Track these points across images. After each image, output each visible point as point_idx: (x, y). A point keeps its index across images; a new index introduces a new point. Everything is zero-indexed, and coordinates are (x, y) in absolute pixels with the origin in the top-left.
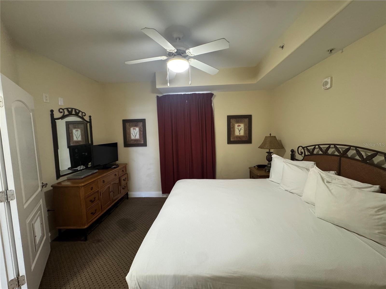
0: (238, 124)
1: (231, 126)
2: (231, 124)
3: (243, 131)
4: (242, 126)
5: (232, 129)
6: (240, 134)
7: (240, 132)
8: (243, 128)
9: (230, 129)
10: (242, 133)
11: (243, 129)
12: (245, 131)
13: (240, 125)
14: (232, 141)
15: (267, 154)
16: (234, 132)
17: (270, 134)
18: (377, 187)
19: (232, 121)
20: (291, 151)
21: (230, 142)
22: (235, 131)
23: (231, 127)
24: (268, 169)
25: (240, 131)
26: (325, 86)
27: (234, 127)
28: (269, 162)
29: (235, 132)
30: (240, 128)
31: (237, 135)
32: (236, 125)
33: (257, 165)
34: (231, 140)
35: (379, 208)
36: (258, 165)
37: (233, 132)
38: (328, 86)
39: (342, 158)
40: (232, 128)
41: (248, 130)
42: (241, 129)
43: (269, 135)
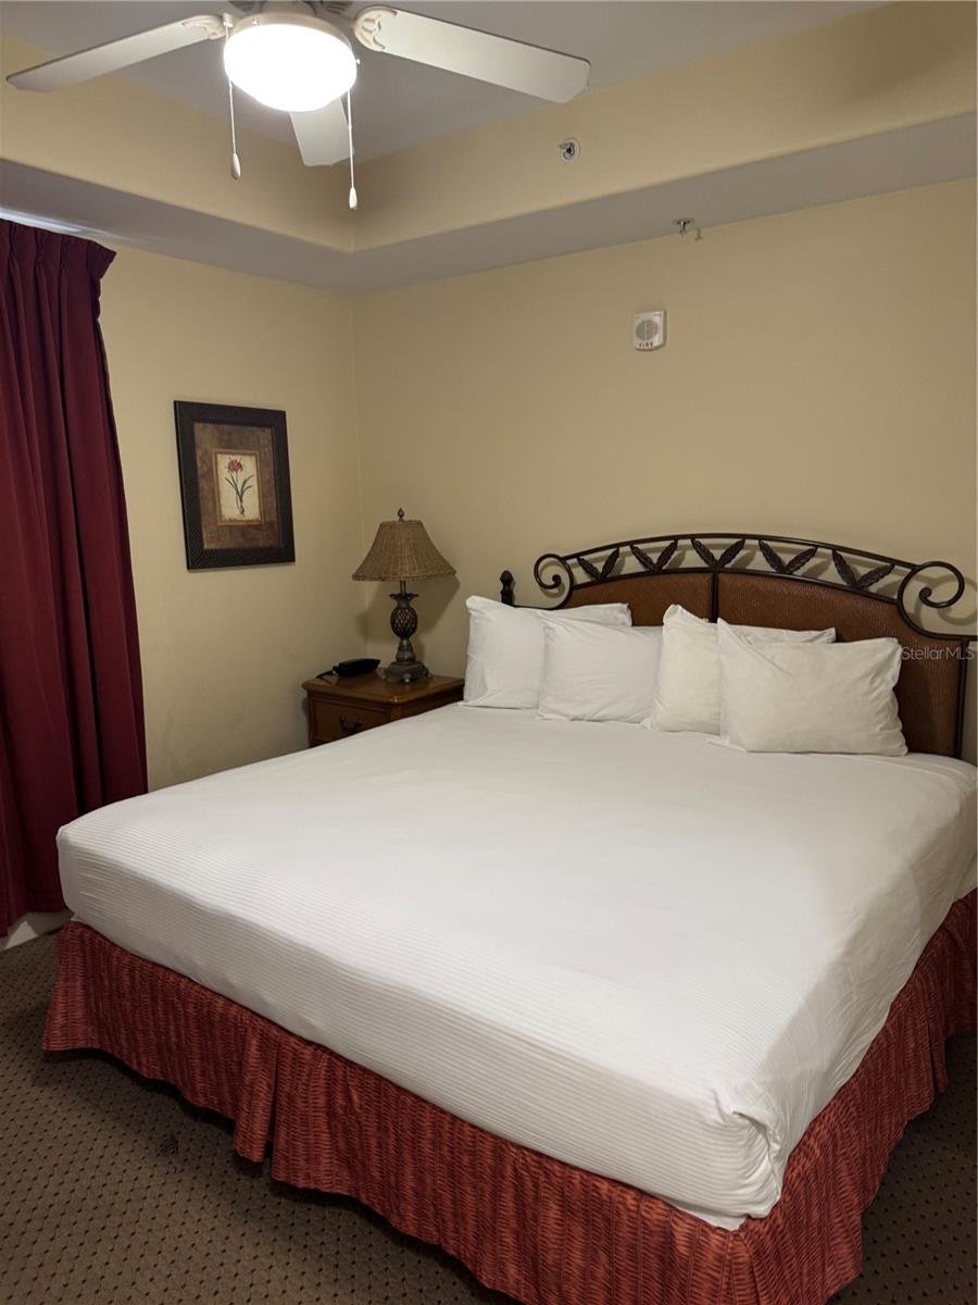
0: (233, 458)
1: (201, 469)
2: (199, 453)
3: (256, 495)
4: (249, 465)
5: (203, 484)
6: (243, 512)
7: (241, 501)
8: (253, 482)
9: (196, 484)
10: (252, 511)
11: (256, 487)
12: (263, 496)
13: (242, 463)
14: (211, 551)
15: (394, 604)
16: (214, 502)
17: (401, 510)
18: (832, 631)
19: (204, 434)
20: (502, 579)
21: (199, 557)
22: (219, 492)
23: (200, 472)
24: (407, 671)
25: (244, 498)
26: (648, 339)
27: (212, 471)
28: (402, 638)
29: (222, 501)
30: (240, 477)
31: (231, 520)
32: (224, 461)
33: (337, 665)
34: (206, 546)
35: (872, 675)
36: (341, 665)
37: (210, 502)
38: (657, 340)
39: (720, 575)
40: (204, 476)
41: (274, 493)
42: (245, 482)
43: (397, 518)
